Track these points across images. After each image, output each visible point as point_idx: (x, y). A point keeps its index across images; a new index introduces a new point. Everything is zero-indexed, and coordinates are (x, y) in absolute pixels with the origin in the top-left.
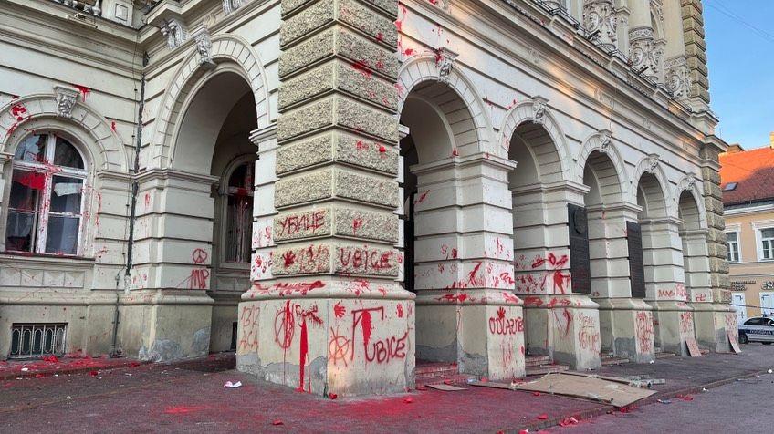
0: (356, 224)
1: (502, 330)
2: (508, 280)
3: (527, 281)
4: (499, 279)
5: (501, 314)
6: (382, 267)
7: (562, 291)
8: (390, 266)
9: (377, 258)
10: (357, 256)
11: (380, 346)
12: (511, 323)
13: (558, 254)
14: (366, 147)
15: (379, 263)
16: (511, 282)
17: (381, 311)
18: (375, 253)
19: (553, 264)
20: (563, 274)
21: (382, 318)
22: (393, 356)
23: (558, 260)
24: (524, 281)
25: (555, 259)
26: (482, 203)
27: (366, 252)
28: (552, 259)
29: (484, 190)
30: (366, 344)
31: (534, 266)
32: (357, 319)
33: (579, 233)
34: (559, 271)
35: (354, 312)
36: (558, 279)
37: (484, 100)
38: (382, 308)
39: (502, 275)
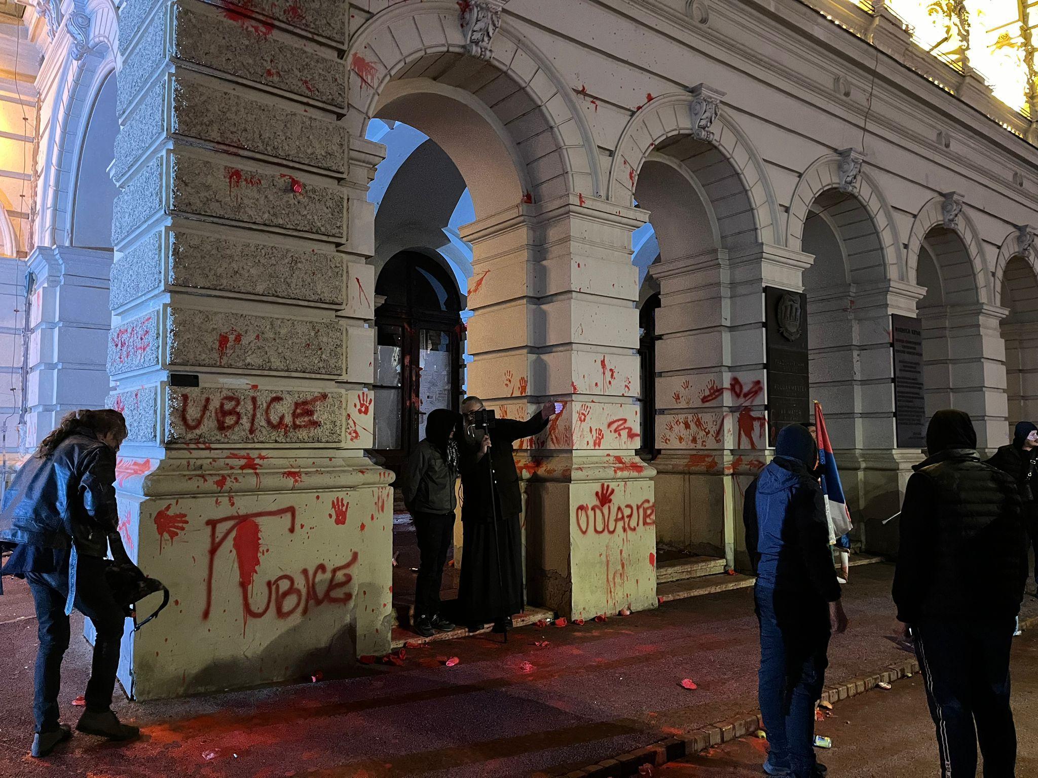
0: (223, 341)
1: (606, 526)
2: (624, 433)
3: (692, 425)
4: (606, 432)
5: (604, 498)
6: (296, 427)
7: (752, 443)
8: (316, 424)
9: (284, 409)
10: (228, 406)
11: (284, 585)
12: (627, 512)
13: (747, 379)
14: (253, 181)
15: (288, 420)
16: (631, 436)
17: (288, 516)
18: (278, 399)
19: (738, 396)
20: (753, 414)
21: (292, 530)
22: (319, 602)
23: (746, 389)
24: (687, 426)
25: (741, 387)
26: (570, 292)
27: (254, 400)
28: (737, 389)
29: (574, 265)
30: (244, 585)
31: (705, 400)
32: (219, 535)
33: (787, 340)
34: (748, 409)
35: (212, 524)
36: (745, 423)
37: (578, 92)
38: (292, 510)
39: (610, 425)
